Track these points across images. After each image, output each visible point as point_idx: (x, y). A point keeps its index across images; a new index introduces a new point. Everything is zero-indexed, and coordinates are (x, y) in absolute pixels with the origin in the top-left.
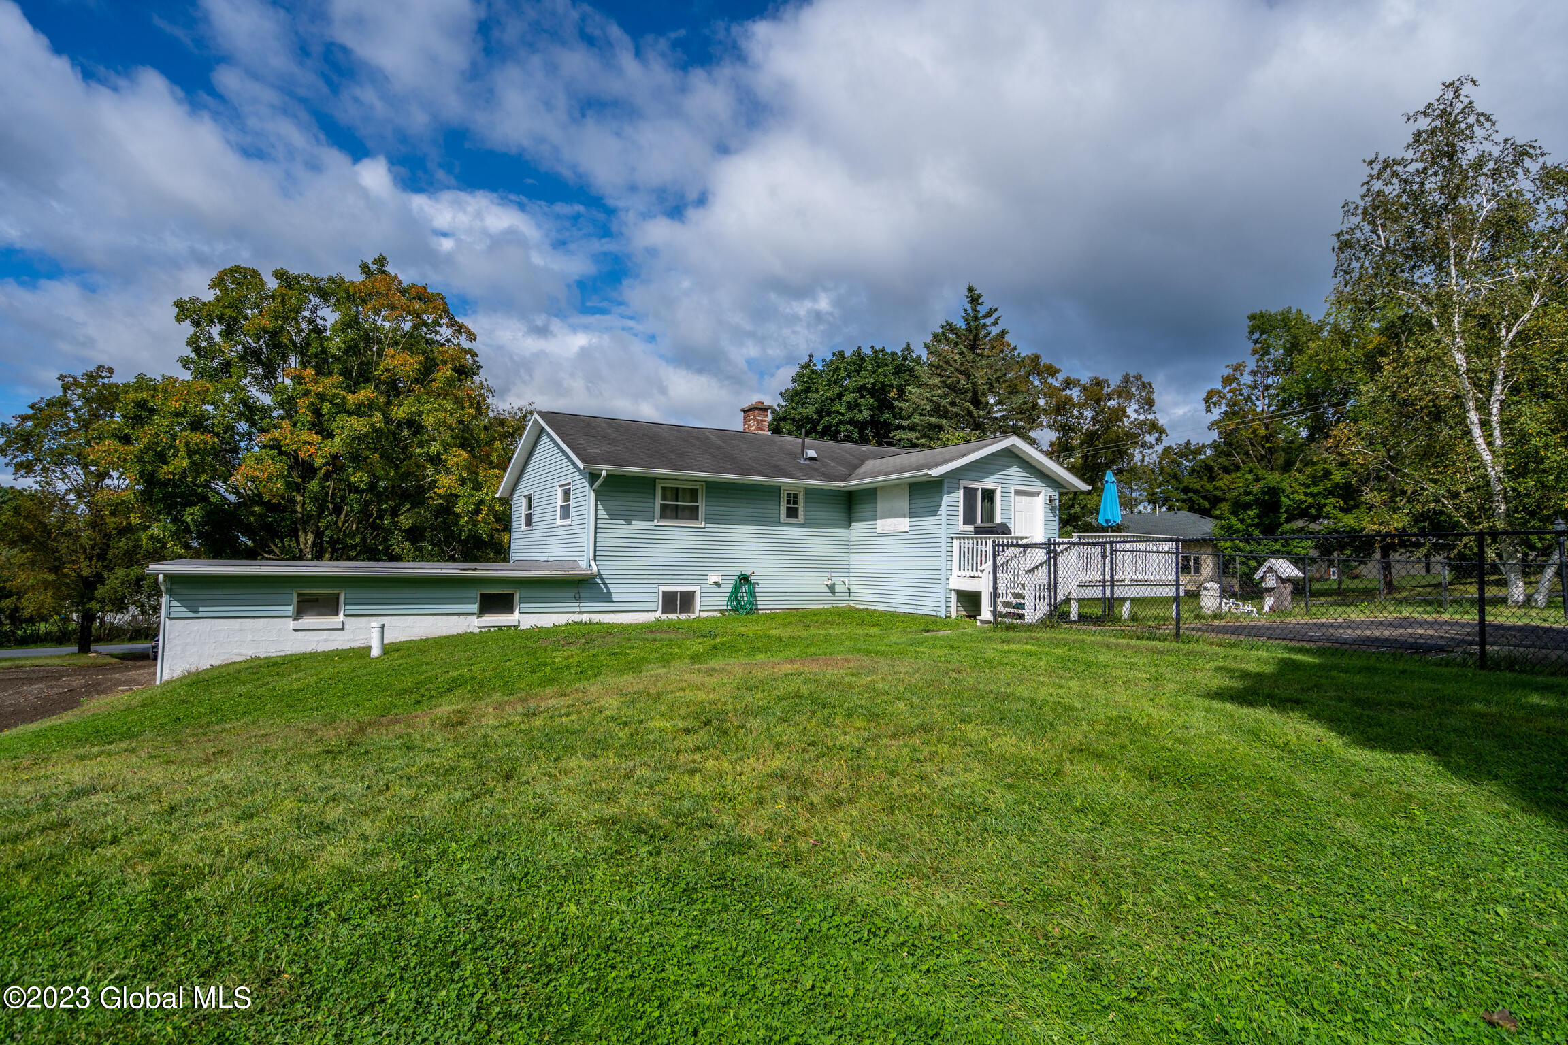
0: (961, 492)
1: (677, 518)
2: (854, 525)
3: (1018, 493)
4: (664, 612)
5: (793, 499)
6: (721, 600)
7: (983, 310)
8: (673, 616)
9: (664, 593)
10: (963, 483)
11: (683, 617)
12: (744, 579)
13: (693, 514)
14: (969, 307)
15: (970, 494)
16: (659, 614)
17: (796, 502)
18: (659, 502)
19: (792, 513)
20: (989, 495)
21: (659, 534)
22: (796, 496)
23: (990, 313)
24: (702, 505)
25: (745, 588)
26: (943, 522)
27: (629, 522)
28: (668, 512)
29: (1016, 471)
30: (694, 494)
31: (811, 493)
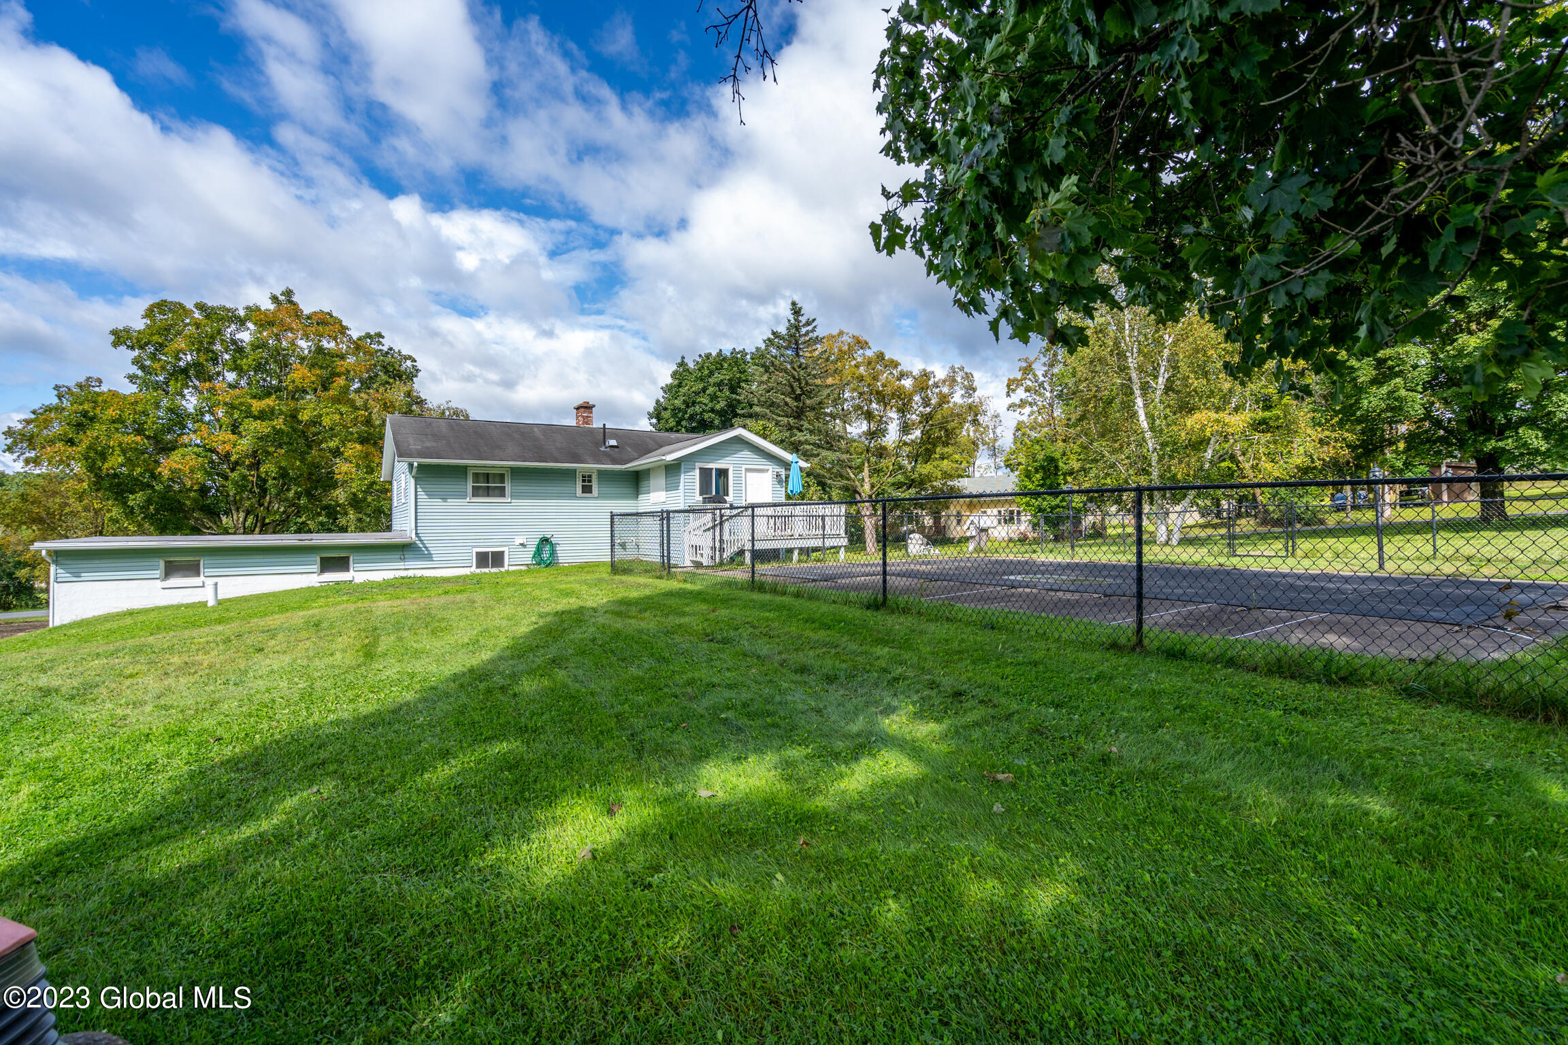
0: (697, 472)
1: (488, 496)
2: (641, 497)
3: (747, 470)
4: (478, 567)
5: (587, 479)
6: (527, 557)
7: (803, 320)
8: (486, 570)
9: (478, 554)
10: (698, 465)
11: (494, 570)
12: (545, 541)
13: (501, 492)
14: (791, 318)
15: (705, 473)
16: (474, 569)
17: (590, 481)
18: (470, 484)
19: (587, 489)
20: (723, 473)
21: (472, 508)
22: (590, 476)
23: (808, 323)
24: (508, 486)
25: (548, 548)
26: (682, 494)
27: (444, 499)
28: (481, 492)
29: (746, 454)
30: (501, 478)
31: (602, 474)
